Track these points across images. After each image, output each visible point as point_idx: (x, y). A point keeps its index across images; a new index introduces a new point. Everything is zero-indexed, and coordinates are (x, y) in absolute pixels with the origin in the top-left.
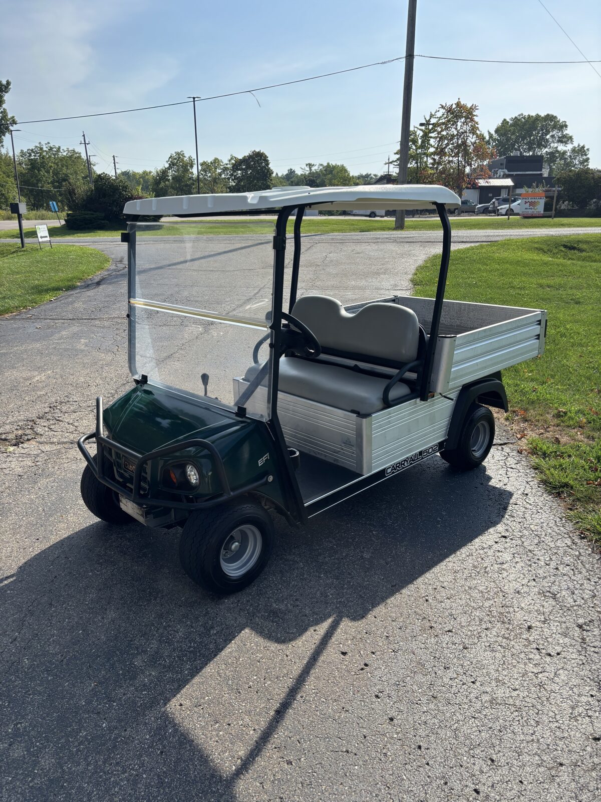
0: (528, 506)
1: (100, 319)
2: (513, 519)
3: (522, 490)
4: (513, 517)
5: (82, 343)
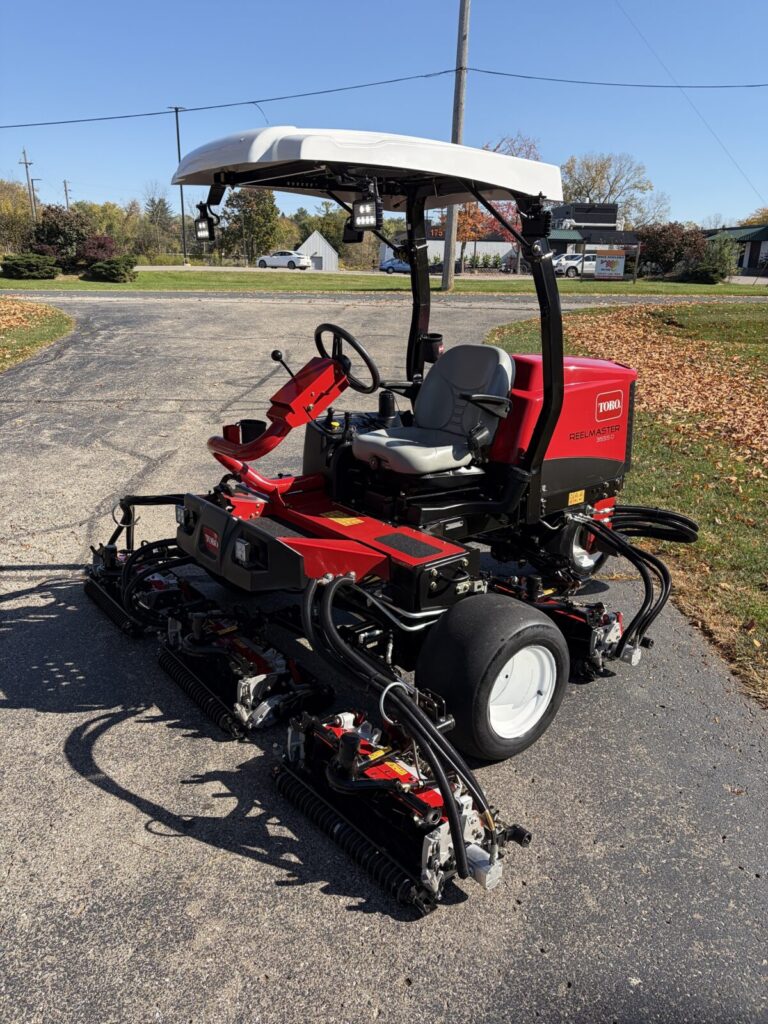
1: (68, 402)
5: (46, 436)
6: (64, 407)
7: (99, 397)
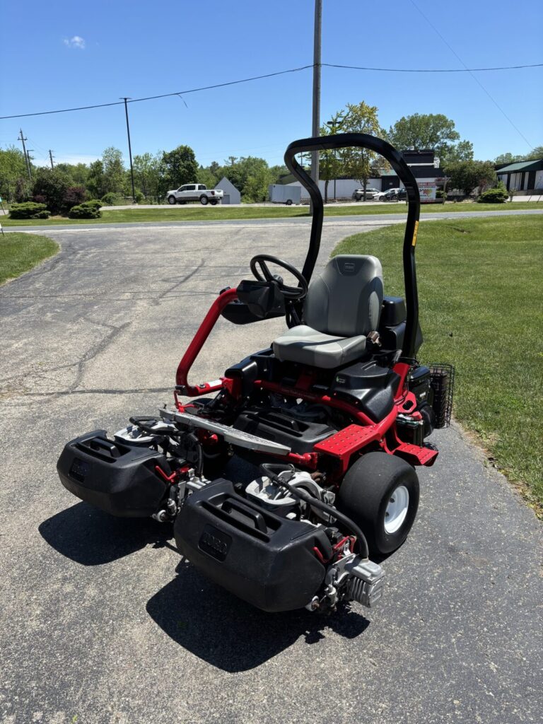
1: (61, 296)
7: (81, 292)
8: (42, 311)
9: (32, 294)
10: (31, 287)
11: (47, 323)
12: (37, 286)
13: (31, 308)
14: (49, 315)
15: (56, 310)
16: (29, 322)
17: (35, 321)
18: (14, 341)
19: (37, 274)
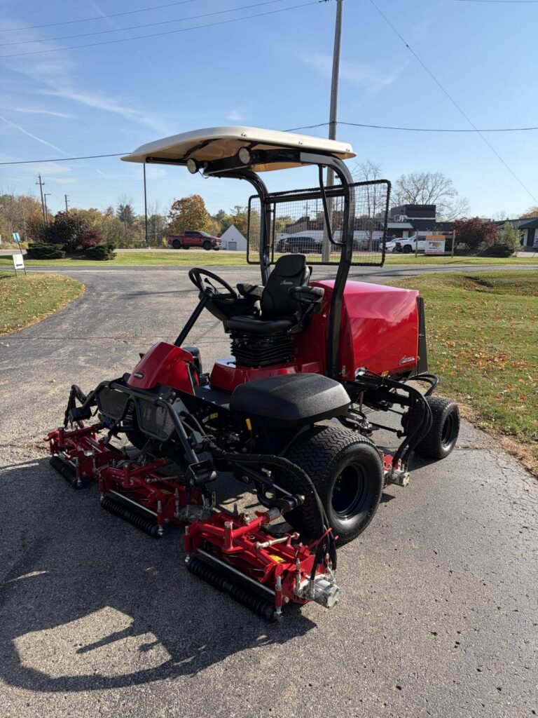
0: (532, 500)
1: (91, 339)
2: (525, 512)
3: (522, 486)
4: (525, 510)
5: (81, 360)
6: (88, 341)
7: (110, 335)
8: (74, 354)
9: (61, 335)
10: (58, 328)
11: (81, 367)
12: (64, 326)
13: (61, 351)
14: (82, 358)
15: (88, 353)
16: (62, 366)
17: (67, 365)
18: (49, 387)
19: (63, 314)
